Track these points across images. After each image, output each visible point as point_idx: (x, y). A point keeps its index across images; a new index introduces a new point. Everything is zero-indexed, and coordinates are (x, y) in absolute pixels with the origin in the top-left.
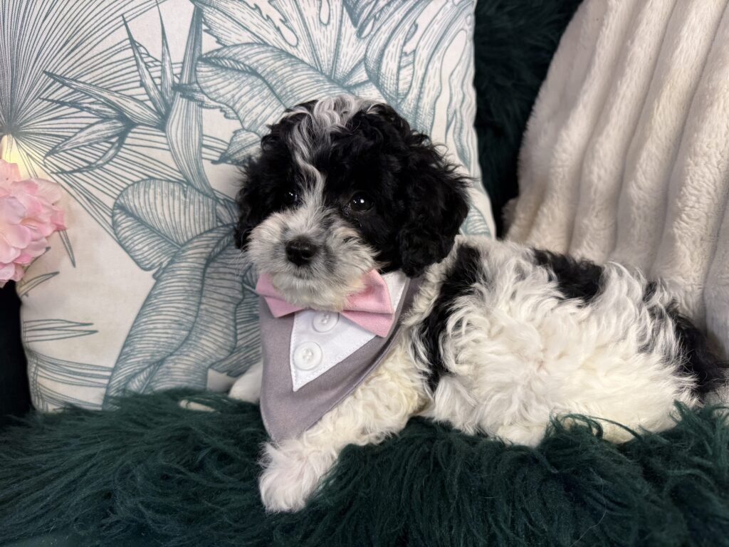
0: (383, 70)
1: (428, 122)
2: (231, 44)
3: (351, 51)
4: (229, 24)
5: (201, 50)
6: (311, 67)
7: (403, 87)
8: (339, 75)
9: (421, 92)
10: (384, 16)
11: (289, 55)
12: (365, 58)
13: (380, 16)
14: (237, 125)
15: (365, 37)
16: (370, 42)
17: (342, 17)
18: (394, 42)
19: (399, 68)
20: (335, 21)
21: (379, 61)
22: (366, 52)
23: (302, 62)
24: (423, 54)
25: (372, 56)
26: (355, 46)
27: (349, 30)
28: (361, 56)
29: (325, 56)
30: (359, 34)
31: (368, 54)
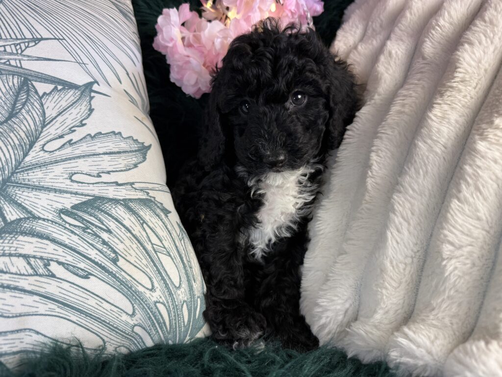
0: (21, 238)
2: (44, 102)
3: (42, 203)
4: (64, 104)
5: (36, 81)
6: (20, 162)
8: (11, 190)
10: (89, 238)
11: (32, 143)
12: (36, 218)
13: (89, 233)
15: (62, 218)
16: (56, 223)
17: (82, 195)
18: (60, 250)
19: (26, 257)
20: (75, 187)
21: (33, 234)
22: (44, 220)
23: (26, 155)
25: (39, 226)
26: (49, 207)
27: (68, 202)
28: (37, 214)
29: (35, 176)
31: (40, 221)
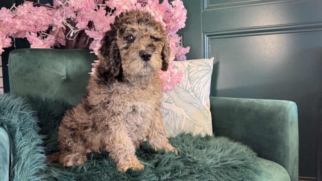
0: (194, 89)
1: (201, 99)
3: (189, 86)
6: (182, 88)
7: (197, 93)
8: (187, 90)
9: (200, 94)
11: (179, 86)
12: (191, 87)
14: (169, 96)
16: (192, 85)
17: (188, 80)
18: (196, 85)
19: (197, 90)
20: (186, 81)
21: (194, 88)
23: (181, 87)
24: (201, 87)
27: (189, 82)
29: (185, 86)
30: (191, 83)
